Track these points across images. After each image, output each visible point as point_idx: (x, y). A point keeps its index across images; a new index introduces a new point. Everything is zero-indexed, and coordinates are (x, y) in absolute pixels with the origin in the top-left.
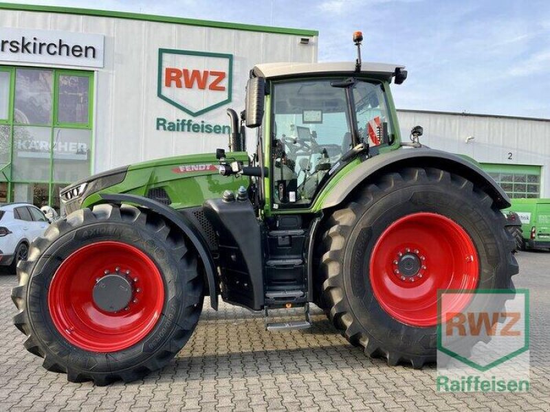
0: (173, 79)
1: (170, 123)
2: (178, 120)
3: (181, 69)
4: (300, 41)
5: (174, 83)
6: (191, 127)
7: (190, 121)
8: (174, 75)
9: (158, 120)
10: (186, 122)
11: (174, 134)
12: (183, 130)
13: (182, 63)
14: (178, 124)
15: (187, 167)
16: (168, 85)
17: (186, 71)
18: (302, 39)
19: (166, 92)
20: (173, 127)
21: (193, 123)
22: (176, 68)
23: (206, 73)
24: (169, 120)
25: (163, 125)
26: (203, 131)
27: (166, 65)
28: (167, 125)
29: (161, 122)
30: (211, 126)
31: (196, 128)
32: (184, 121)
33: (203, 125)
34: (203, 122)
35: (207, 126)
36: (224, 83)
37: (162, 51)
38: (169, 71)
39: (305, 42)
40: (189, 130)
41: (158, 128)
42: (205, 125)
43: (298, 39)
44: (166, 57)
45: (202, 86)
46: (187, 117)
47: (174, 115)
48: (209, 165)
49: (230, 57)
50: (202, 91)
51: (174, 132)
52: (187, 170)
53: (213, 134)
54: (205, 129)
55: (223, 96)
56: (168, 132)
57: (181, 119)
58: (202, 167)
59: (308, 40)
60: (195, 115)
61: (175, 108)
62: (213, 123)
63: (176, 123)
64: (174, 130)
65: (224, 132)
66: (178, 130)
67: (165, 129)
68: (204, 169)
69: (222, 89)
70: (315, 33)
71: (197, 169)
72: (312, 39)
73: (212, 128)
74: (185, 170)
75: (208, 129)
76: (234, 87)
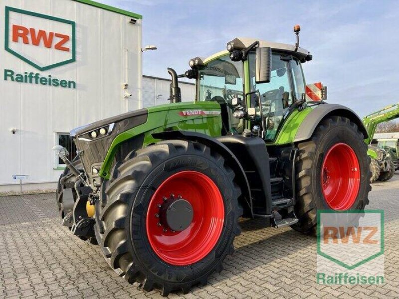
0: (20, 35)
1: (17, 75)
2: (26, 73)
3: (28, 28)
4: (130, 20)
5: (20, 39)
6: (39, 80)
7: (37, 74)
8: (21, 32)
9: (6, 71)
10: (34, 75)
11: (22, 85)
12: (31, 82)
13: (28, 22)
14: (26, 76)
15: (187, 111)
16: (15, 40)
17: (33, 31)
18: (132, 20)
19: (13, 46)
20: (20, 79)
21: (40, 77)
22: (23, 26)
23: (51, 34)
24: (16, 72)
25: (11, 76)
26: (50, 84)
27: (12, 22)
28: (15, 77)
29: (9, 73)
30: (57, 80)
31: (43, 81)
32: (31, 74)
33: (50, 79)
34: (50, 76)
35: (54, 80)
36: (69, 45)
37: (8, 9)
38: (16, 28)
39: (133, 22)
40: (37, 83)
41: (6, 79)
42: (52, 79)
43: (128, 19)
44: (12, 14)
45: (48, 45)
46: (35, 71)
47: (21, 68)
48: (200, 110)
49: (73, 24)
50: (48, 49)
51: (22, 83)
52: (188, 114)
53: (60, 88)
54: (52, 83)
55: (68, 56)
56: (15, 83)
57: (29, 73)
58: (196, 112)
59: (135, 21)
60: (42, 69)
61: (22, 62)
62: (60, 78)
63: (24, 75)
64: (21, 81)
65: (70, 87)
66: (26, 81)
67: (13, 80)
68: (197, 113)
69: (67, 50)
70: (141, 17)
71: (193, 113)
72: (138, 21)
73: (59, 83)
74: (186, 114)
75: (56, 83)
76: (78, 50)
